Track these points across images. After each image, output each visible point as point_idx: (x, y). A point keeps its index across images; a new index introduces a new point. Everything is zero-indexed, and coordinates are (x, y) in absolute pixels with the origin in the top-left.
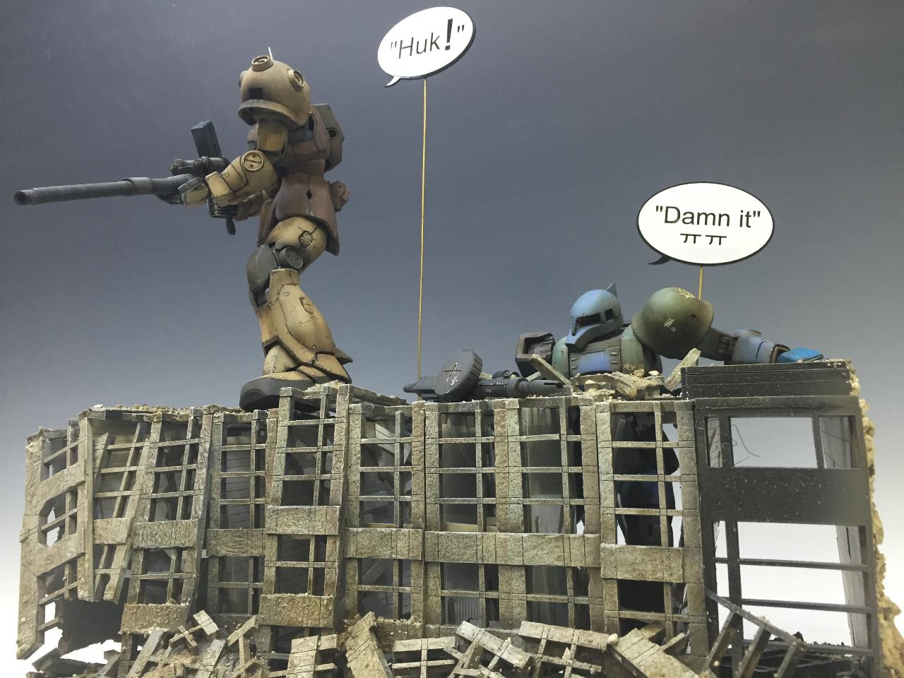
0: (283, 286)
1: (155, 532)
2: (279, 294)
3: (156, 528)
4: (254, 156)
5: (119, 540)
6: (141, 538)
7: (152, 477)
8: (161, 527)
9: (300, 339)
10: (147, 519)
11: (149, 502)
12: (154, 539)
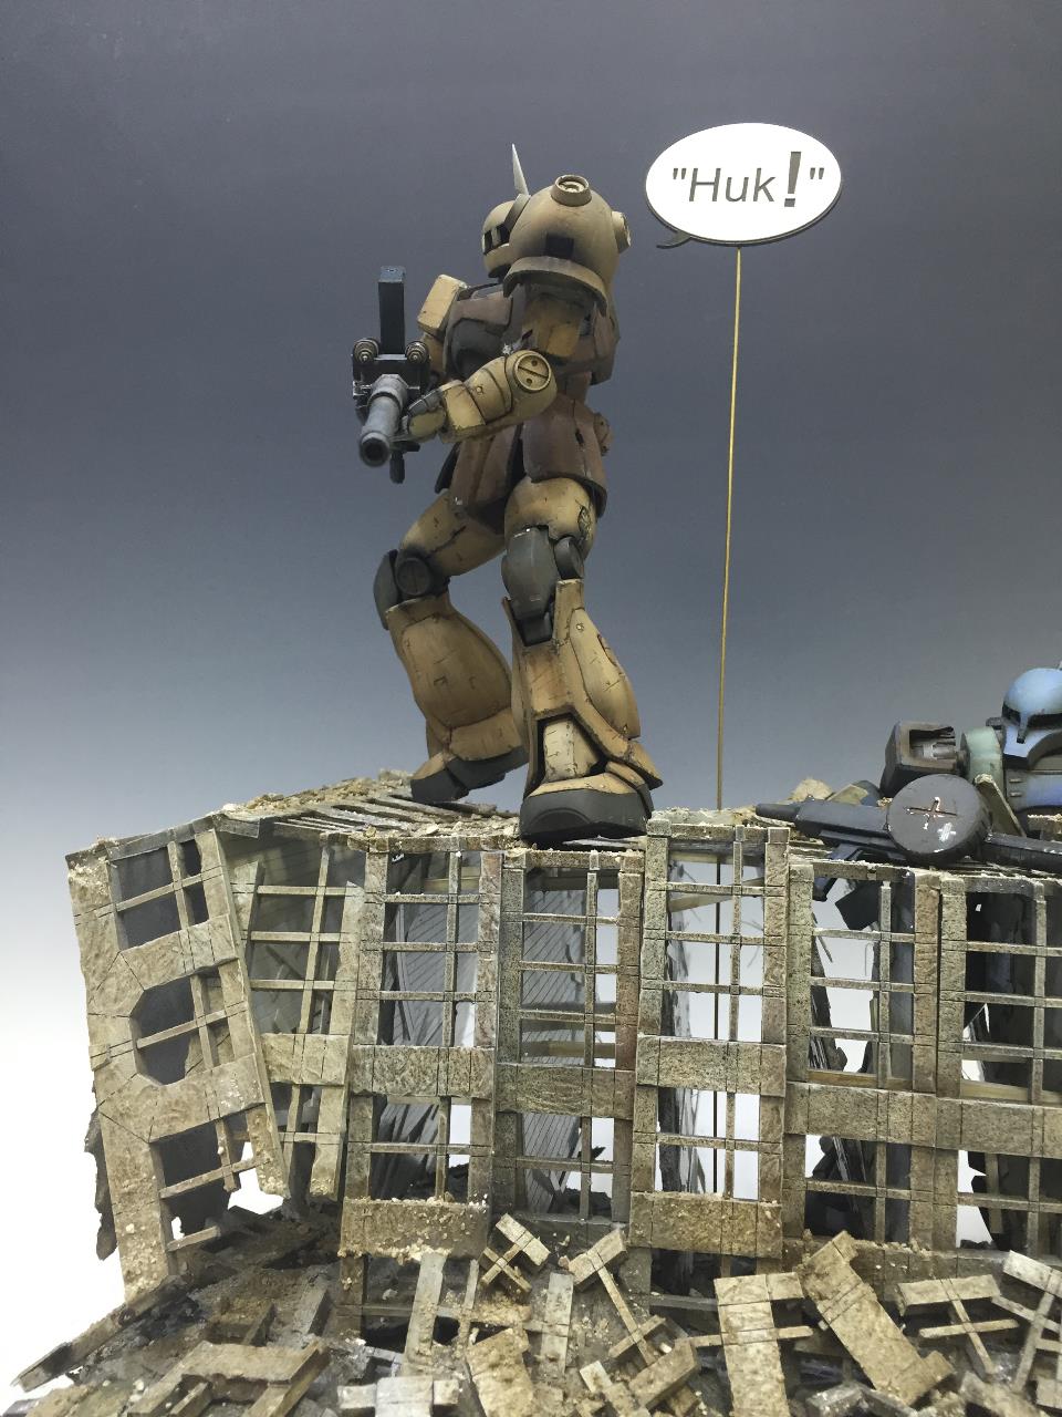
0: (573, 611)
1: (399, 1066)
2: (568, 626)
3: (401, 1057)
4: (535, 363)
5: (328, 1077)
6: (368, 1076)
7: (378, 958)
8: (413, 1057)
9: (606, 714)
10: (375, 1037)
11: (375, 1006)
12: (399, 1079)
